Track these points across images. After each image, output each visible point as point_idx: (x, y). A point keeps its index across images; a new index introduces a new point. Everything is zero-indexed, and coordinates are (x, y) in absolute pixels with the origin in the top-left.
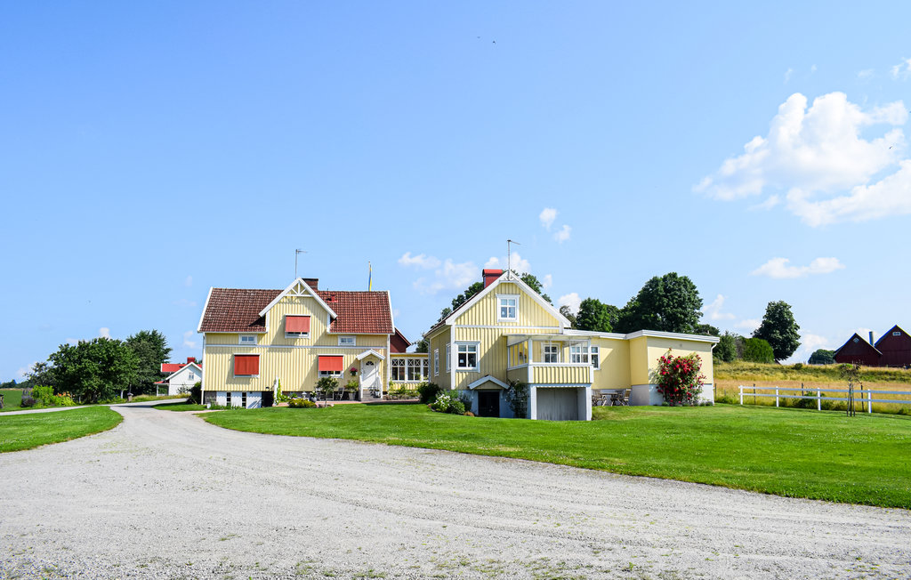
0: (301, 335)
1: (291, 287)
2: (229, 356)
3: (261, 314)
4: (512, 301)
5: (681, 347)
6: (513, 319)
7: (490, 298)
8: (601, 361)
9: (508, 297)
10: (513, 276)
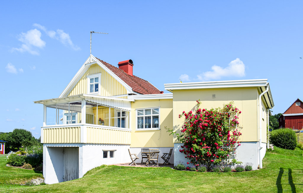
4: (97, 79)
5: (214, 98)
6: (97, 92)
7: (83, 79)
8: (161, 121)
9: (94, 76)
10: (93, 59)
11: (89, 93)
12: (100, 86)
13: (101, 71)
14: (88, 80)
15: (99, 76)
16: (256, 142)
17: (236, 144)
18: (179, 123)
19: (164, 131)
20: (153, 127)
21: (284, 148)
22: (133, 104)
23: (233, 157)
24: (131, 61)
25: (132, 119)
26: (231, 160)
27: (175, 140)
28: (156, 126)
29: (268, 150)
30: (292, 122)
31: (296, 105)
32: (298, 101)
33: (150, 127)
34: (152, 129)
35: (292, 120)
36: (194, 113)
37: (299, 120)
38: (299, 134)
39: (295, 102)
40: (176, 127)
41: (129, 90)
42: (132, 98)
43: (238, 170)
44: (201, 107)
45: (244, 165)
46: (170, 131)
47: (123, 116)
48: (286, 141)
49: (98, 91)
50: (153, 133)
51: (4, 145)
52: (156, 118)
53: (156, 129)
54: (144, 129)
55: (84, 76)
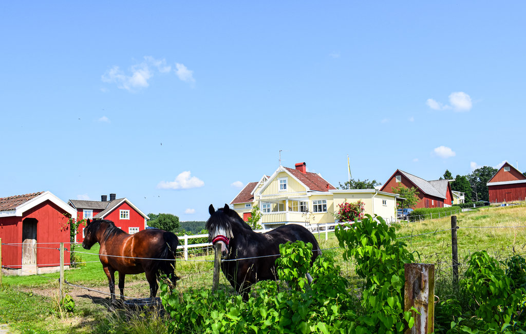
2: (242, 214)
3: (251, 194)
4: (285, 181)
5: (353, 197)
6: (285, 190)
7: (275, 181)
8: (328, 208)
9: (283, 179)
10: (282, 169)
11: (279, 190)
12: (287, 185)
13: (288, 176)
14: (279, 181)
15: (286, 179)
18: (337, 210)
19: (329, 214)
22: (310, 198)
24: (304, 163)
25: (310, 207)
27: (335, 218)
28: (325, 210)
30: (498, 193)
31: (505, 170)
32: (506, 165)
33: (321, 211)
34: (323, 212)
36: (344, 205)
37: (506, 190)
39: (503, 167)
40: (335, 211)
41: (308, 189)
42: (310, 194)
44: (347, 202)
46: (333, 214)
49: (286, 188)
50: (323, 215)
52: (325, 206)
53: (325, 212)
54: (318, 212)
55: (275, 179)
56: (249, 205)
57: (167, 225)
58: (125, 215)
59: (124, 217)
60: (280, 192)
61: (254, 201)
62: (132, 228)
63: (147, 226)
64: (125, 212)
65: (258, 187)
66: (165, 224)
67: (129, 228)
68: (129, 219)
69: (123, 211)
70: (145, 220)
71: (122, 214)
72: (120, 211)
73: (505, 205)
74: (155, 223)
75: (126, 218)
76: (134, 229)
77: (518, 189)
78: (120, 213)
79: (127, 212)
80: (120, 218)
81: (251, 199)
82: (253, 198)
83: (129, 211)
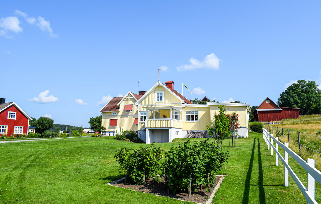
0: (130, 111)
1: (127, 95)
2: (109, 120)
3: (118, 105)
4: (161, 94)
5: (228, 109)
6: (161, 101)
7: (153, 93)
8: (199, 117)
9: (160, 92)
10: (160, 83)
11: (156, 101)
12: (163, 98)
13: (165, 90)
14: (156, 94)
15: (163, 92)
16: (245, 127)
17: (238, 128)
19: (201, 123)
20: (195, 120)
21: (257, 132)
22: (184, 108)
23: (237, 133)
24: (173, 82)
25: (183, 115)
26: (236, 135)
28: (196, 119)
29: (249, 132)
30: (264, 116)
31: (267, 102)
32: (268, 99)
33: (193, 120)
35: (264, 114)
37: (269, 114)
38: (268, 125)
39: (266, 100)
40: (212, 121)
42: (184, 106)
43: (240, 138)
45: (241, 136)
47: (178, 114)
48: (258, 128)
50: (195, 123)
51: (35, 131)
52: (196, 116)
53: (197, 121)
54: (190, 121)
55: (153, 92)
56: (116, 114)
57: (44, 125)
58: (12, 115)
59: (12, 118)
60: (157, 103)
61: (120, 110)
62: (18, 127)
63: (30, 126)
64: (12, 113)
65: (124, 100)
66: (43, 124)
67: (15, 127)
68: (15, 119)
69: (11, 112)
70: (29, 121)
71: (10, 115)
72: (9, 112)
73: (273, 123)
74: (35, 124)
75: (13, 119)
76: (19, 128)
77: (276, 114)
78: (8, 114)
79: (14, 114)
80: (8, 118)
81: (117, 109)
82: (119, 108)
83: (16, 113)
